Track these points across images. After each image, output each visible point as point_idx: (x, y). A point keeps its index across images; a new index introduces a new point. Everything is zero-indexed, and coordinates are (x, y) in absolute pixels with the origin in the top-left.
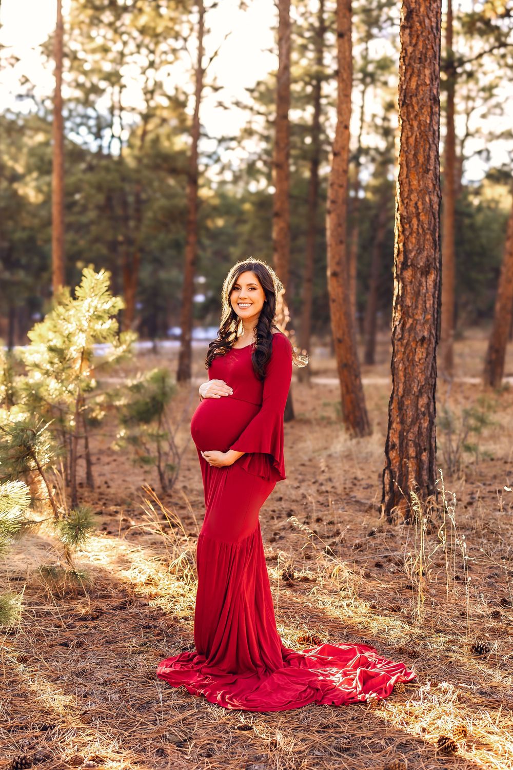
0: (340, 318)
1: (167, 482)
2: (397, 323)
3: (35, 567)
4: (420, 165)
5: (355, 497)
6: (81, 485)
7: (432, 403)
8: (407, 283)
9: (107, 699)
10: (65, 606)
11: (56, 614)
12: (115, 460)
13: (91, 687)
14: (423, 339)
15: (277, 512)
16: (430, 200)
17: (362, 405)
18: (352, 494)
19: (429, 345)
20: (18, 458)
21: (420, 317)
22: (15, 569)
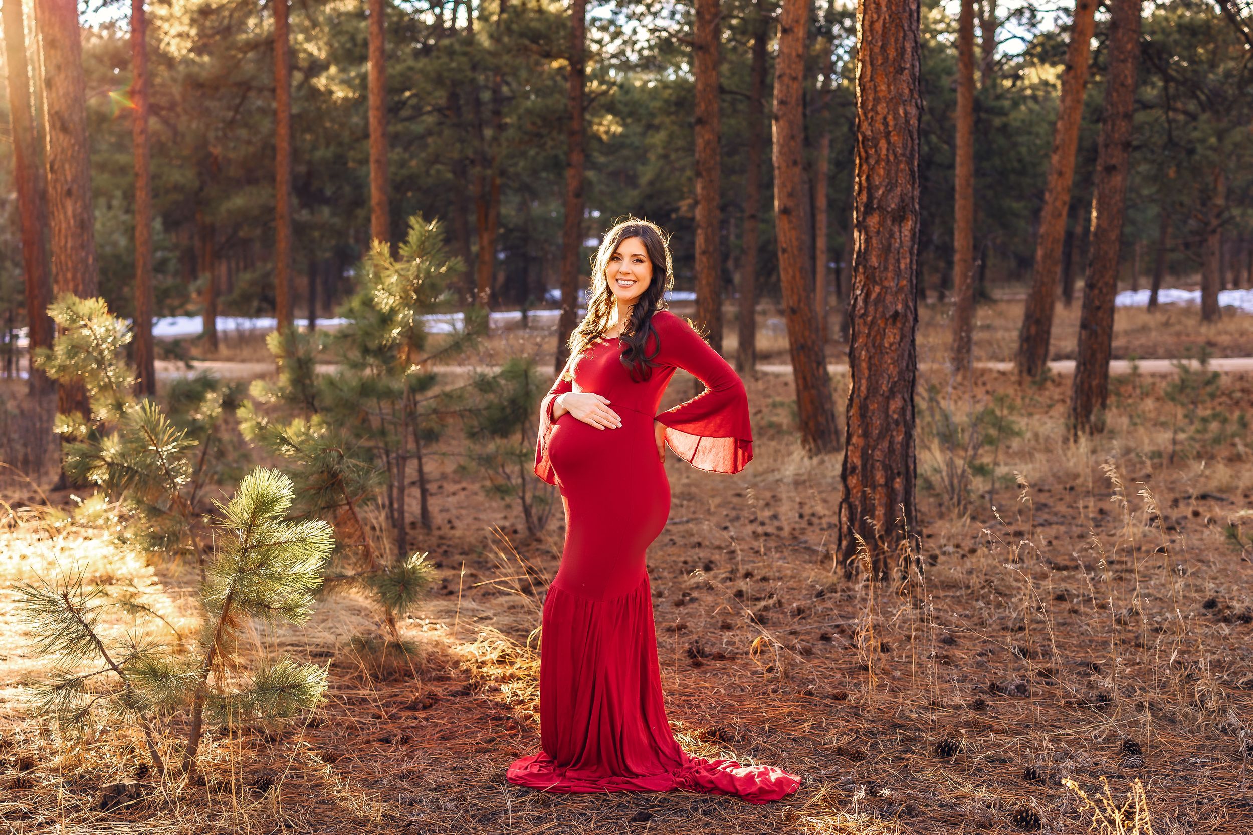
0: (794, 277)
1: (535, 519)
2: (858, 292)
3: (346, 638)
4: (890, 62)
5: (806, 542)
6: (413, 525)
7: (910, 407)
8: (871, 234)
9: (439, 808)
10: (387, 691)
11: (375, 700)
12: (464, 489)
13: (418, 792)
14: (896, 314)
15: (691, 564)
16: (906, 113)
17: (827, 406)
18: (803, 538)
19: (904, 324)
20: (320, 489)
21: (892, 284)
22: (317, 641)
